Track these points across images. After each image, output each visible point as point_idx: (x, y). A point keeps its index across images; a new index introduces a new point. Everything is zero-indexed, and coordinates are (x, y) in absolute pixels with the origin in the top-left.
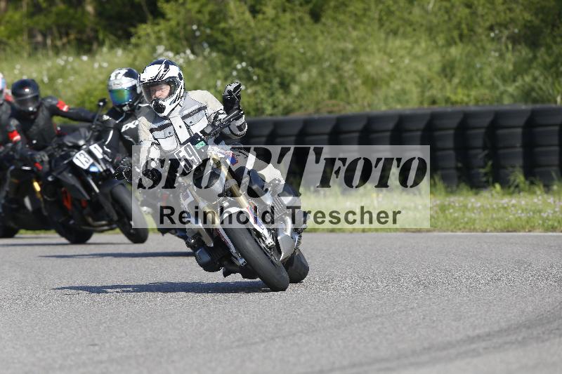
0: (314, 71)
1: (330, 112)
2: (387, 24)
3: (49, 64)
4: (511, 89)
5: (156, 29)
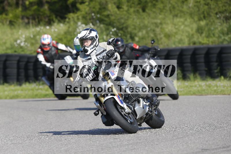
0: (144, 32)
2: (173, 12)
3: (33, 30)
4: (227, 38)
5: (76, 15)
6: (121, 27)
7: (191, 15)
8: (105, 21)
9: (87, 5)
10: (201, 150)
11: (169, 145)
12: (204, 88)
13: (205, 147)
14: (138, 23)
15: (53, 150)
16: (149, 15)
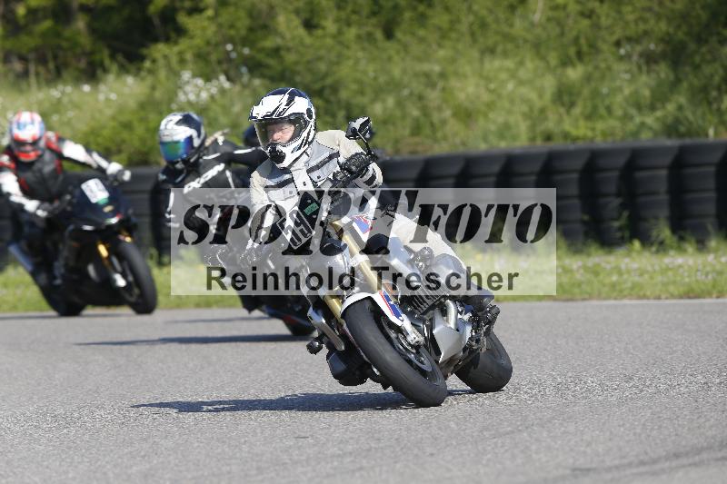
0: (391, 101)
1: (413, 153)
2: (481, 40)
3: (40, 96)
4: (649, 120)
5: (176, 49)
6: (317, 86)
7: (538, 47)
8: (267, 66)
9: (210, 19)
10: (568, 472)
11: (469, 455)
12: (578, 276)
13: (581, 462)
14: (371, 74)
15: (105, 474)
16: (405, 48)
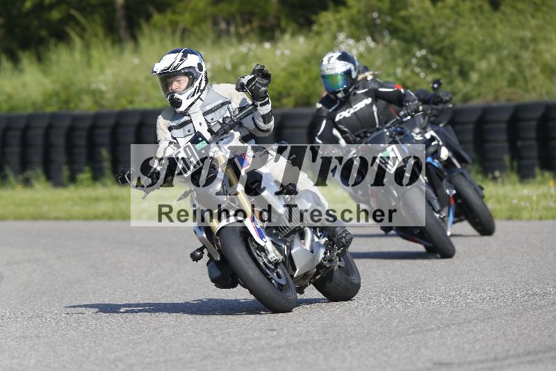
0: (493, 59)
1: (509, 100)
3: (232, 51)
5: (337, 16)
6: (437, 47)
14: (480, 38)
